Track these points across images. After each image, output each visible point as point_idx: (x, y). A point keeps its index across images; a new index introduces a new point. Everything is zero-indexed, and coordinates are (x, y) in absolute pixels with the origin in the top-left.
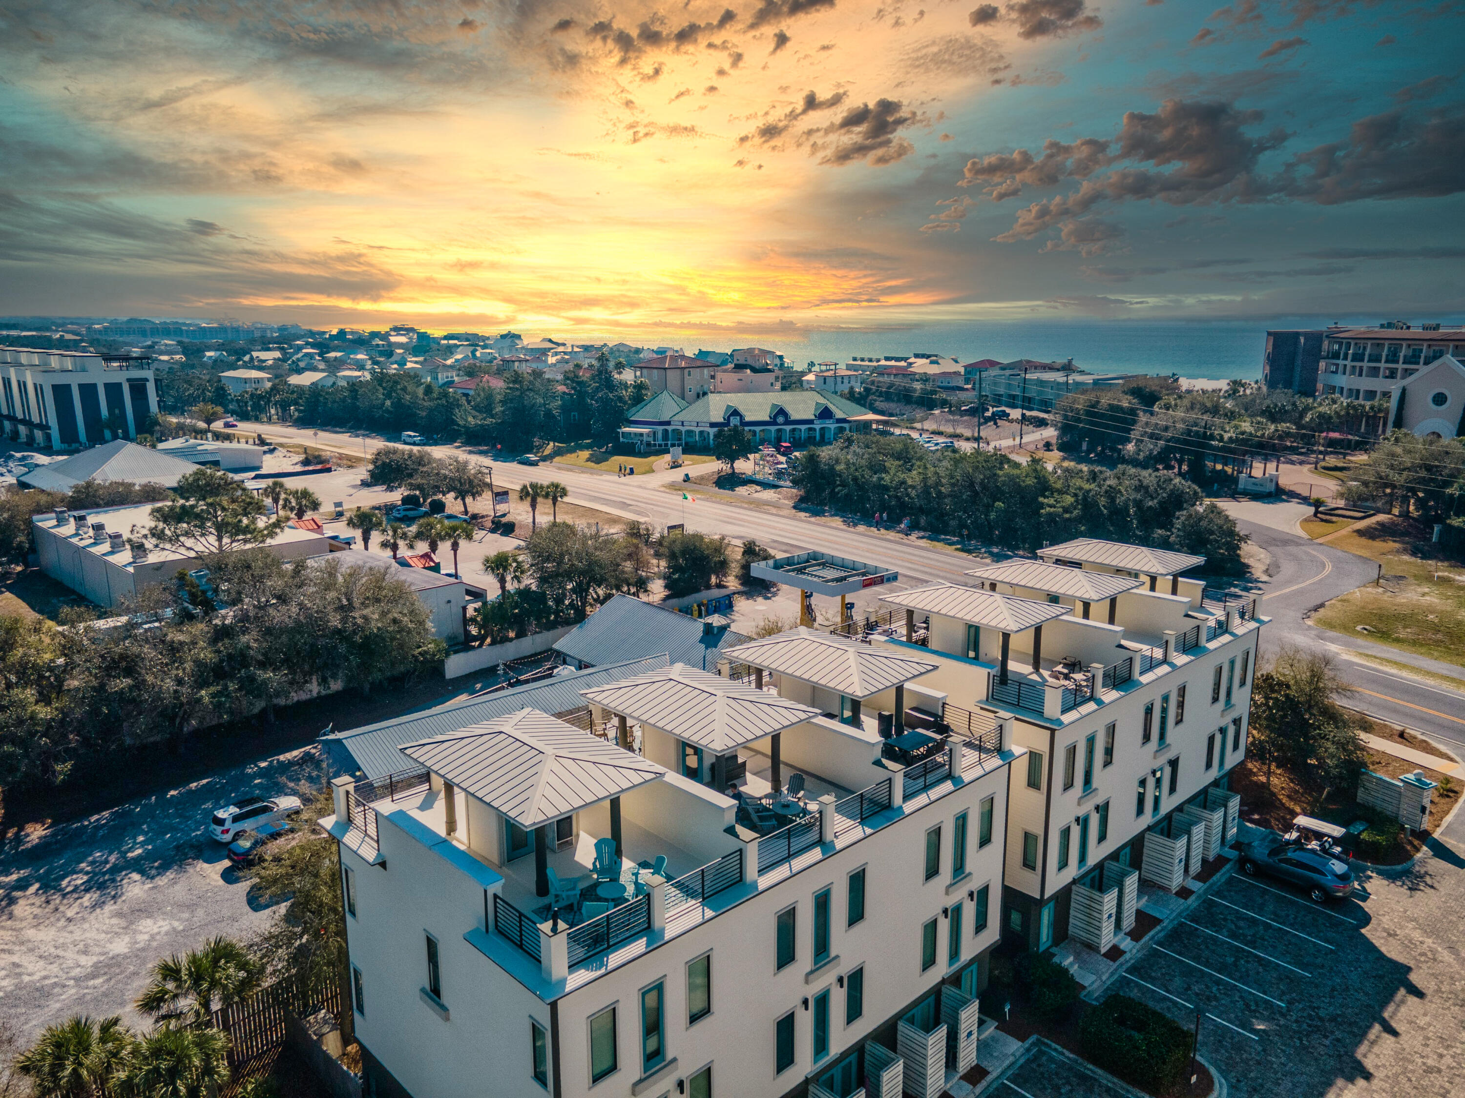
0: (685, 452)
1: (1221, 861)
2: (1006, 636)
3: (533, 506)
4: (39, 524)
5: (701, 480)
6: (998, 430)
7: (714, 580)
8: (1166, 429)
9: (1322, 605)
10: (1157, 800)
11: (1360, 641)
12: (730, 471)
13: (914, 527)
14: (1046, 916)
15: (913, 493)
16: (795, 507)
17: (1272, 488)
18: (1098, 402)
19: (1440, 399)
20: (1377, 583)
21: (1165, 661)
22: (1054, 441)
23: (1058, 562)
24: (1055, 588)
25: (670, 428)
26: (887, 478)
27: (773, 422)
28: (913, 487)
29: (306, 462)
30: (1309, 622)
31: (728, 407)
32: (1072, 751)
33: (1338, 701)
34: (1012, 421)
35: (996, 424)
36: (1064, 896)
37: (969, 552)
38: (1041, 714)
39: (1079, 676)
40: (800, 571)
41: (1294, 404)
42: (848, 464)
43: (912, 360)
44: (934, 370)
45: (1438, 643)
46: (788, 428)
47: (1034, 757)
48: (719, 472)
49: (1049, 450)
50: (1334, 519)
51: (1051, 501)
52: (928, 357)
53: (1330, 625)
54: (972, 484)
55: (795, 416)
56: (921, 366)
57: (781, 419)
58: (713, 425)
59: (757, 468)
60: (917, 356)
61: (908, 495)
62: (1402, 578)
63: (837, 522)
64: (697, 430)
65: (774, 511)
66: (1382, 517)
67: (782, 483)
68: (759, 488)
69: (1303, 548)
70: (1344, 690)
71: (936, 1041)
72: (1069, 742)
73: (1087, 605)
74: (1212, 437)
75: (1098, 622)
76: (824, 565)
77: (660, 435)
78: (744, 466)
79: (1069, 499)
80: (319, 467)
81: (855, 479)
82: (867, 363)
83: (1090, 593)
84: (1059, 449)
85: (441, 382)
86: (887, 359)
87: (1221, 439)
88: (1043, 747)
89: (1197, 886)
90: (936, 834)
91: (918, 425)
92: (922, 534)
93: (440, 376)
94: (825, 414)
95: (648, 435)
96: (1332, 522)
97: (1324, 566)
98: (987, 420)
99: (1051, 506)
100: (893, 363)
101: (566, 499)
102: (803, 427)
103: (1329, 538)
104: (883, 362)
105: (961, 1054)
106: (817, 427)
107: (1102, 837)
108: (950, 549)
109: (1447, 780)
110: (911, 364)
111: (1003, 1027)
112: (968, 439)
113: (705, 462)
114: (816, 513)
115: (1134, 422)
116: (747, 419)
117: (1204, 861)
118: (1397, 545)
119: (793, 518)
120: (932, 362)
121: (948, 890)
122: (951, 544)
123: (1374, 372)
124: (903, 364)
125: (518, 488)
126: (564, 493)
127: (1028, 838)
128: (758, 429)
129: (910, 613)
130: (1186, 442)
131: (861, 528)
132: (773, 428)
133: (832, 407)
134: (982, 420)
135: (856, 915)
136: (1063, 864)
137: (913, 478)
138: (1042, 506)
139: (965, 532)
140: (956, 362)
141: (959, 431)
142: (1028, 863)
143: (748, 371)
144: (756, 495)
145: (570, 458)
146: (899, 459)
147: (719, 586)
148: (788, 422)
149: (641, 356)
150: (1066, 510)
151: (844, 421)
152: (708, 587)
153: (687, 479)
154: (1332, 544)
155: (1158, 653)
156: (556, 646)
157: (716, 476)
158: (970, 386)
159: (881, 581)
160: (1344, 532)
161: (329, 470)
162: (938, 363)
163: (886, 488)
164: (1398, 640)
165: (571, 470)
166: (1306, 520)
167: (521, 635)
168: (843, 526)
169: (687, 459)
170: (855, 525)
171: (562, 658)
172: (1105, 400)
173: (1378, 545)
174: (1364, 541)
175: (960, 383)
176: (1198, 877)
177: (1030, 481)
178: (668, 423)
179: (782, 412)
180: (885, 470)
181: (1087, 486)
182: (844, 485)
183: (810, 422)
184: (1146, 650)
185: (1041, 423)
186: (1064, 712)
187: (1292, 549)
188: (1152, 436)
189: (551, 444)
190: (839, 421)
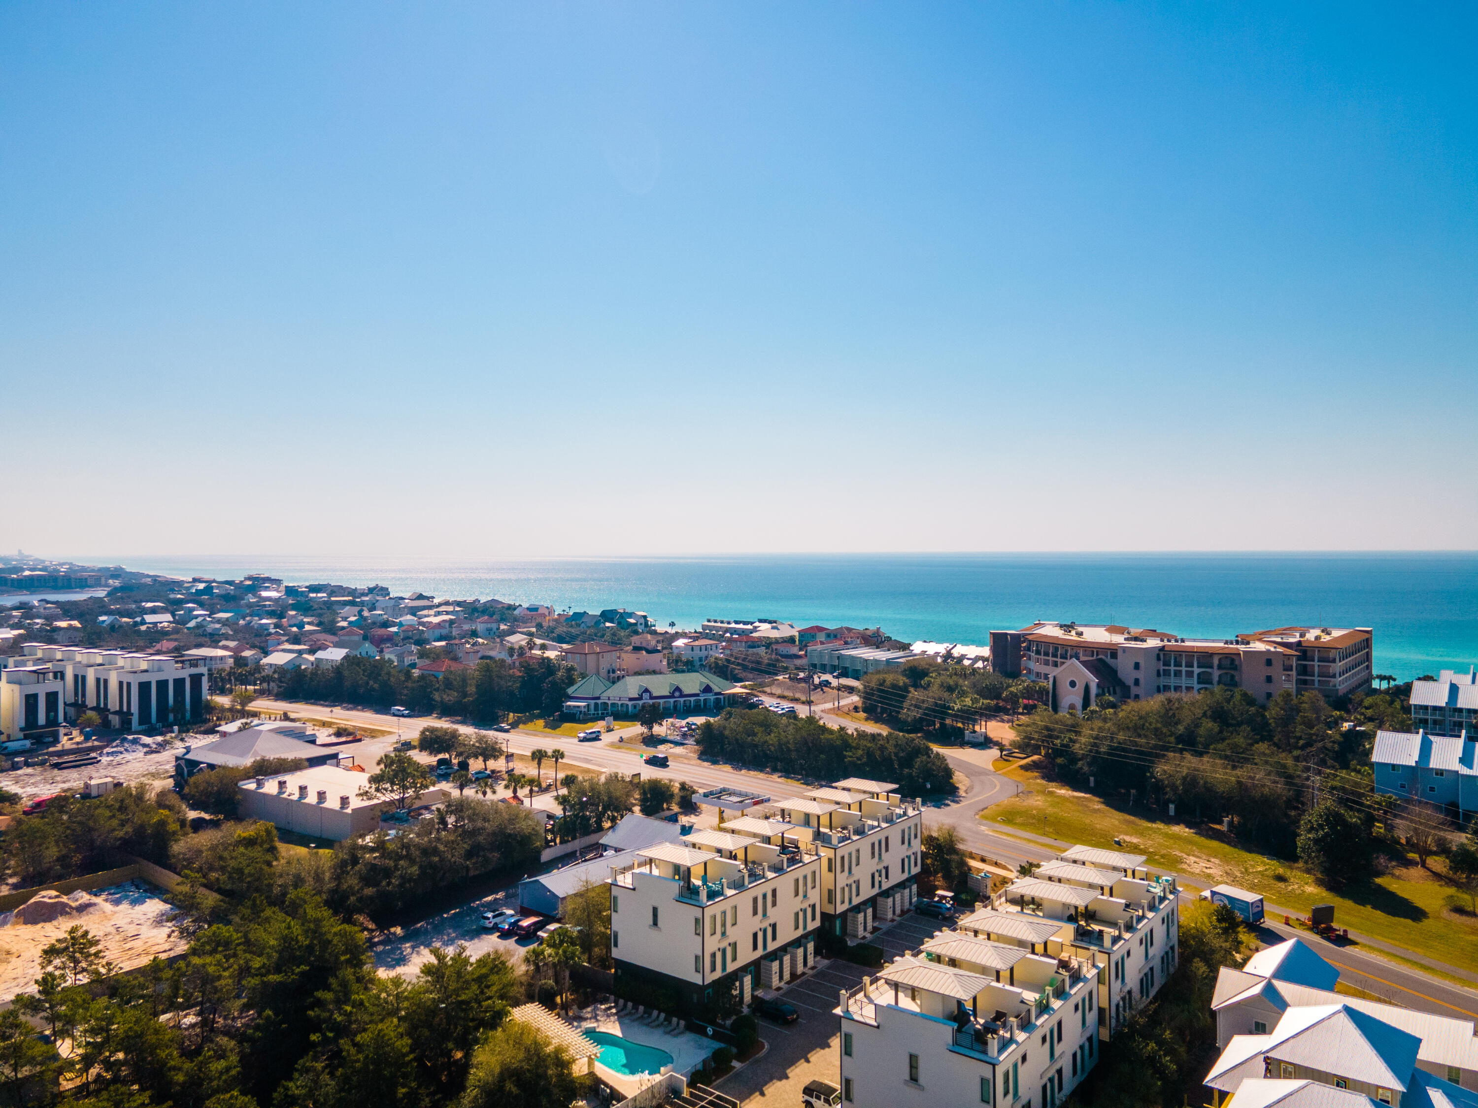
0: (615, 720)
1: (909, 910)
2: (819, 817)
3: (539, 764)
4: (244, 787)
5: (631, 740)
6: (825, 695)
7: (665, 806)
8: (923, 701)
9: (986, 808)
10: (880, 882)
11: (997, 825)
12: (649, 734)
13: (774, 770)
14: (838, 923)
15: (773, 749)
16: (699, 758)
17: (982, 739)
18: (884, 681)
19: (1073, 684)
20: (1017, 795)
21: (879, 826)
22: (860, 705)
23: (844, 789)
24: (838, 799)
25: (599, 702)
26: (756, 739)
27: (672, 696)
28: (772, 745)
29: (338, 734)
30: (977, 817)
31: (641, 686)
32: (843, 858)
33: (961, 846)
34: (833, 688)
35: (822, 690)
36: (844, 914)
37: (808, 784)
38: (831, 844)
39: (845, 832)
40: (719, 798)
41: (1001, 683)
42: (731, 730)
43: (757, 624)
44: (775, 634)
45: (1032, 824)
46: (682, 700)
47: (830, 860)
48: (642, 734)
49: (857, 712)
50: (1011, 759)
51: (850, 754)
52: (770, 622)
53: (985, 817)
54: (806, 743)
55: (686, 691)
56: (765, 629)
57: (677, 694)
58: (631, 699)
59: (669, 732)
60: (760, 621)
61: (770, 750)
62: (1030, 792)
63: (728, 768)
64: (620, 703)
65: (686, 761)
66: (1035, 757)
67: (687, 742)
68: (672, 746)
69: (990, 777)
70: (963, 840)
71: (800, 951)
72: (842, 854)
73: (849, 805)
74: (949, 708)
75: (855, 812)
76: (730, 794)
77: (592, 707)
78: (659, 730)
79: (860, 752)
80: (350, 738)
81: (737, 740)
82: (719, 624)
83: (850, 801)
84: (864, 711)
85: (406, 663)
86: (736, 622)
87: (953, 710)
88: (832, 856)
89: (897, 918)
90: (797, 881)
91: (768, 690)
92: (780, 774)
93: (406, 659)
94: (707, 689)
95: (584, 707)
96: (1009, 761)
97: (995, 786)
98: (816, 687)
99: (851, 757)
100: (741, 626)
101: (564, 761)
102: (692, 699)
103: (1004, 770)
104: (733, 625)
105: (809, 961)
106: (702, 698)
107: (858, 895)
108: (796, 783)
109: (1005, 878)
110: (756, 627)
111: (823, 957)
112: (803, 703)
113: (628, 726)
114: (715, 762)
115: (905, 697)
116: (654, 695)
117: (902, 911)
118: (1037, 774)
119: (700, 766)
120: (773, 628)
121: (802, 902)
122: (798, 780)
123: (1047, 663)
124: (750, 627)
125: (529, 754)
126: (562, 756)
127: (830, 891)
128: (662, 701)
129: (783, 811)
130: (934, 711)
131: (743, 772)
132: (672, 700)
133: (711, 685)
134: (812, 687)
135: (774, 904)
136: (843, 902)
137: (772, 739)
138: (845, 757)
139: (804, 772)
140: (792, 627)
141: (798, 695)
142: (830, 902)
143: (644, 652)
144: (671, 750)
145: (530, 726)
146: (761, 726)
147: (668, 809)
148: (682, 695)
149: (516, 612)
150: (859, 759)
151: (720, 694)
152: (663, 810)
153: (621, 740)
154: (1005, 774)
155: (876, 823)
156: (601, 841)
157: (641, 738)
158: (803, 653)
159: (762, 802)
160: (1013, 767)
161: (360, 740)
162: (778, 629)
163: (756, 746)
164: (1015, 824)
165: (535, 735)
166: (996, 760)
167: (574, 838)
168: (731, 770)
169: (616, 725)
170: (741, 770)
171: (605, 848)
172: (890, 678)
173: (1029, 774)
174: (1022, 772)
175: (795, 650)
176: (899, 916)
177: (838, 743)
178: (598, 698)
179: (678, 689)
180: (755, 735)
181: (869, 745)
182: (729, 744)
183: (697, 695)
184: (870, 822)
185: (851, 690)
186: (839, 843)
187: (983, 778)
188: (916, 706)
189: (511, 715)
190: (717, 694)
